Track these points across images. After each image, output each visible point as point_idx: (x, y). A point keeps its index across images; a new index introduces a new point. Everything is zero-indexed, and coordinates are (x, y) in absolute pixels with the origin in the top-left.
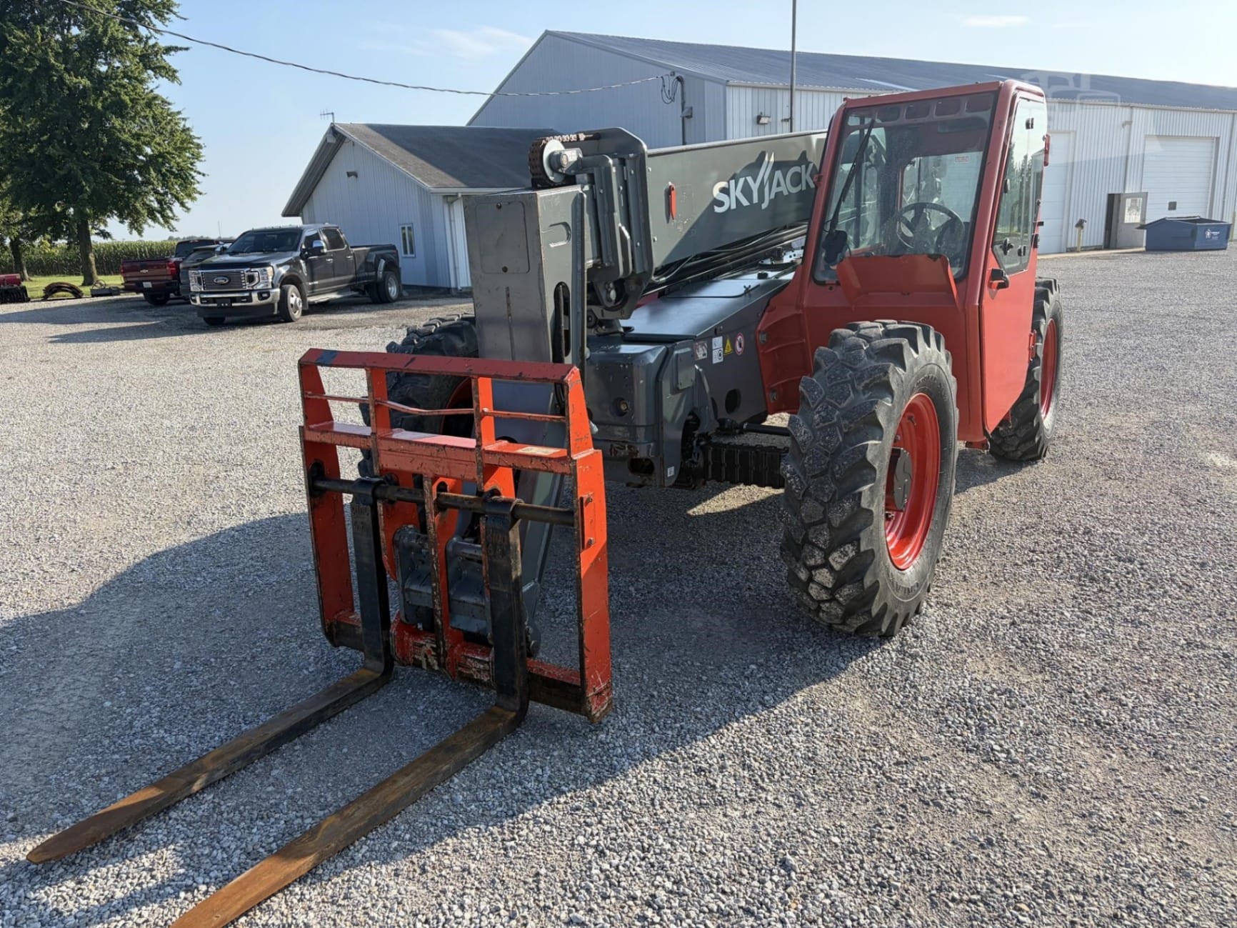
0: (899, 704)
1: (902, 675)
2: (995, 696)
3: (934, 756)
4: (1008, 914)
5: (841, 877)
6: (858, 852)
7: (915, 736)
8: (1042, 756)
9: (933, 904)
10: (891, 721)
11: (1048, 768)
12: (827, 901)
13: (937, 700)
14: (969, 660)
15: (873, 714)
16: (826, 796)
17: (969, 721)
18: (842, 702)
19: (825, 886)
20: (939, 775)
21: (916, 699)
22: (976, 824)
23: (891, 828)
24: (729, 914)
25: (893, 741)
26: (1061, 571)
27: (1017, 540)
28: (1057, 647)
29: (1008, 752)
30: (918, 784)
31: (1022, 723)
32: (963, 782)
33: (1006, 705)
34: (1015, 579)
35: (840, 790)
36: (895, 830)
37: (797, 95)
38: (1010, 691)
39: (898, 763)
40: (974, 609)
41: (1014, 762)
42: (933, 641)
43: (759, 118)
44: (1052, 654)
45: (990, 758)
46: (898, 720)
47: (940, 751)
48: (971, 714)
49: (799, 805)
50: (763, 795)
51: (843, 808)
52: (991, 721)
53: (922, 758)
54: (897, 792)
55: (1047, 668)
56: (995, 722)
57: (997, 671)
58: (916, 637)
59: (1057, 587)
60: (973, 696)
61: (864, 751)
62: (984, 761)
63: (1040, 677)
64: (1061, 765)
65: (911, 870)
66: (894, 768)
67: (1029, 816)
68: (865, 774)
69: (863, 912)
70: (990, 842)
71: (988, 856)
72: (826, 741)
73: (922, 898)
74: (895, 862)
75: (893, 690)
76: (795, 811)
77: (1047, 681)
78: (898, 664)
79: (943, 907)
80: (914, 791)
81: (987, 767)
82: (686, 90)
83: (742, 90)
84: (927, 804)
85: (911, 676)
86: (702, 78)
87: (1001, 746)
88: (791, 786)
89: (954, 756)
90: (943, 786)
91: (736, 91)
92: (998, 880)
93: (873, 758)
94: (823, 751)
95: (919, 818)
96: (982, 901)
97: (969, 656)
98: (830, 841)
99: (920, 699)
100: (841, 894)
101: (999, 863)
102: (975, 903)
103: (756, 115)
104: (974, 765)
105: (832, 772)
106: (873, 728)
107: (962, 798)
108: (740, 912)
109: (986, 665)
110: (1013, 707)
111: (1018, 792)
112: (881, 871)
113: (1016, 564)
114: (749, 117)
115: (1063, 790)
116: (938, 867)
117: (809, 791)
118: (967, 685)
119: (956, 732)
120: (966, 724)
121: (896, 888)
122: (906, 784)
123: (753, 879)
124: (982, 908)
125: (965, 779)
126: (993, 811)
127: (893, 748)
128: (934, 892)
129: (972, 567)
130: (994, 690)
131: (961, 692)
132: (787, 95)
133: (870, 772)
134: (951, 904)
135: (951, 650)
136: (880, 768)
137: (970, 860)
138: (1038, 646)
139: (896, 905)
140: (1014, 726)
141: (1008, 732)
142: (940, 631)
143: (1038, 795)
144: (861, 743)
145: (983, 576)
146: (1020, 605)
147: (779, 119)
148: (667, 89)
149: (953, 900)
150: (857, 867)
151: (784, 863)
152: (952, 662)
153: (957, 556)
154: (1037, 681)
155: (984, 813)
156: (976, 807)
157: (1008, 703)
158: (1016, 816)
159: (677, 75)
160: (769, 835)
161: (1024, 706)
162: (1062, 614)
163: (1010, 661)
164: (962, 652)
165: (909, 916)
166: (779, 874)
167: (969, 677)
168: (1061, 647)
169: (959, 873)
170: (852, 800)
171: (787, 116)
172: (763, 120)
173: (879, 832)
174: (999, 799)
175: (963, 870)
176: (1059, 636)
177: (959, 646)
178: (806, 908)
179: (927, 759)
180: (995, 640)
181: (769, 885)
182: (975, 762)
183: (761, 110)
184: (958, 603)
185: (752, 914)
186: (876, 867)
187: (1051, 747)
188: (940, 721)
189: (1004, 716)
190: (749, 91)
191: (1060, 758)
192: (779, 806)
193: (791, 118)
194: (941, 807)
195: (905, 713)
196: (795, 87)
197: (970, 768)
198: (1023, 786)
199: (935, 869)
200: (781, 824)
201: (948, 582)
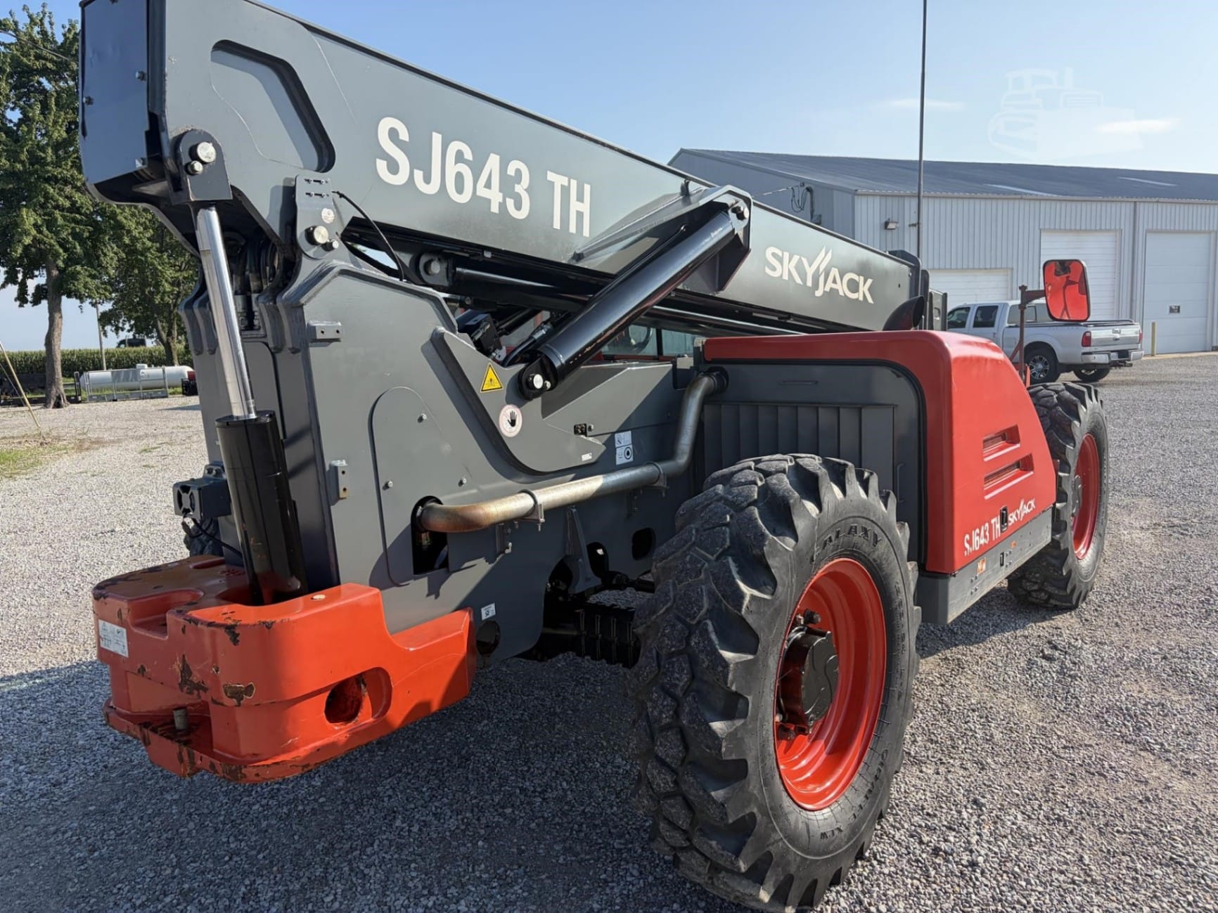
0: (1062, 709)
1: (1063, 689)
2: (1149, 707)
3: (1097, 744)
4: (1163, 841)
5: (1023, 813)
6: (1036, 799)
7: (1079, 730)
8: (1192, 748)
9: (1101, 833)
10: (1056, 719)
11: (1196, 757)
12: (1014, 827)
13: (1097, 708)
14: (1125, 683)
15: (1040, 715)
16: (1005, 765)
17: (1126, 723)
18: (1011, 705)
19: (1011, 818)
20: (1102, 757)
21: (1078, 706)
22: (1136, 789)
23: (1063, 787)
24: (935, 829)
25: (1059, 733)
26: (1208, 622)
27: (1167, 599)
28: (1205, 676)
29: (1162, 745)
30: (1084, 761)
31: (1174, 727)
32: (1123, 762)
33: (1159, 714)
34: (1166, 627)
35: (1017, 762)
36: (1067, 789)
37: (924, 202)
38: (1163, 705)
39: (1065, 747)
40: (1127, 647)
41: (1167, 751)
42: (1089, 667)
43: (887, 224)
44: (1201, 681)
45: (1146, 748)
46: (1062, 719)
47: (1102, 742)
48: (1129, 718)
49: (983, 769)
50: (952, 761)
51: (1020, 773)
52: (1146, 724)
53: (1086, 745)
54: (1066, 766)
55: (1196, 691)
56: (1150, 724)
57: (1150, 692)
58: (1075, 663)
59: (1205, 634)
60: (1130, 706)
61: (1035, 738)
62: (1141, 750)
63: (1190, 697)
64: (1208, 755)
65: (1081, 813)
66: (1061, 751)
67: (1182, 786)
68: (1037, 752)
69: (1044, 835)
70: (1148, 799)
71: (1147, 807)
72: (1000, 729)
73: (1092, 829)
74: (1067, 807)
75: (1056, 700)
76: (980, 773)
77: (1197, 700)
78: (1060, 681)
79: (1110, 835)
80: (1081, 765)
81: (1143, 753)
82: (815, 200)
83: (871, 199)
84: (1093, 774)
85: (1072, 690)
86: (831, 189)
87: (1155, 740)
88: (974, 756)
89: (1115, 745)
90: (1106, 763)
91: (864, 199)
92: (1155, 822)
93: (1044, 743)
94: (998, 736)
95: (1086, 782)
96: (1142, 833)
97: (1124, 679)
98: (1012, 792)
99: (1081, 706)
100: (1025, 823)
101: (1156, 812)
102: (1136, 834)
103: (884, 221)
104: (1132, 752)
105: (1008, 750)
106: (1041, 724)
107: (1123, 772)
108: (944, 829)
109: (1140, 687)
110: (1166, 715)
111: (1171, 771)
112: (1057, 811)
113: (1167, 616)
114: (877, 221)
115: (1210, 771)
116: (1104, 812)
117: (989, 760)
118: (1124, 699)
119: (1115, 730)
120: (1124, 724)
121: (1070, 822)
122: (1074, 760)
123: (951, 810)
124: (1142, 837)
125: (1124, 760)
126: (1150, 781)
127: (1059, 737)
128: (1102, 826)
129: (1123, 616)
130: (1149, 703)
131: (1118, 703)
132: (914, 202)
133: (1041, 752)
134: (1116, 834)
135: (1107, 674)
136: (1050, 749)
137: (1131, 809)
138: (1188, 675)
139: (1071, 832)
140: (1166, 728)
141: (1162, 731)
142: (1096, 660)
143: (1189, 773)
144: (1031, 733)
145: (1135, 623)
146: (1171, 646)
147: (907, 224)
148: (796, 199)
149: (1118, 831)
150: (1036, 808)
151: (975, 802)
152: (1109, 683)
153: (1108, 608)
154: (1187, 700)
155: (1142, 782)
156: (1135, 778)
157: (1161, 713)
158: (1170, 785)
159: (807, 186)
160: (960, 785)
161: (1175, 715)
162: (1210, 653)
163: (1163, 685)
164: (1117, 676)
165: (1083, 839)
166: (972, 808)
167: (1125, 694)
168: (1209, 676)
169: (1122, 816)
170: (1028, 768)
171: (914, 221)
172: (891, 226)
173: (1053, 789)
174: (1154, 774)
175: (1125, 815)
176: (1207, 669)
177: (1114, 672)
178: (997, 828)
179: (1091, 746)
180: (1148, 670)
181: (965, 815)
182: (1133, 750)
183: (889, 216)
184: (1112, 643)
185: (954, 830)
186: (1052, 809)
187: (1200, 743)
188: (1101, 722)
189: (1157, 721)
190: (877, 199)
191: (1208, 750)
192: (966, 769)
193: (918, 223)
194: (1105, 777)
195: (1069, 716)
196: (922, 194)
197: (1129, 753)
198: (1175, 766)
199: (1102, 813)
200: (969, 780)
201: (1101, 626)
